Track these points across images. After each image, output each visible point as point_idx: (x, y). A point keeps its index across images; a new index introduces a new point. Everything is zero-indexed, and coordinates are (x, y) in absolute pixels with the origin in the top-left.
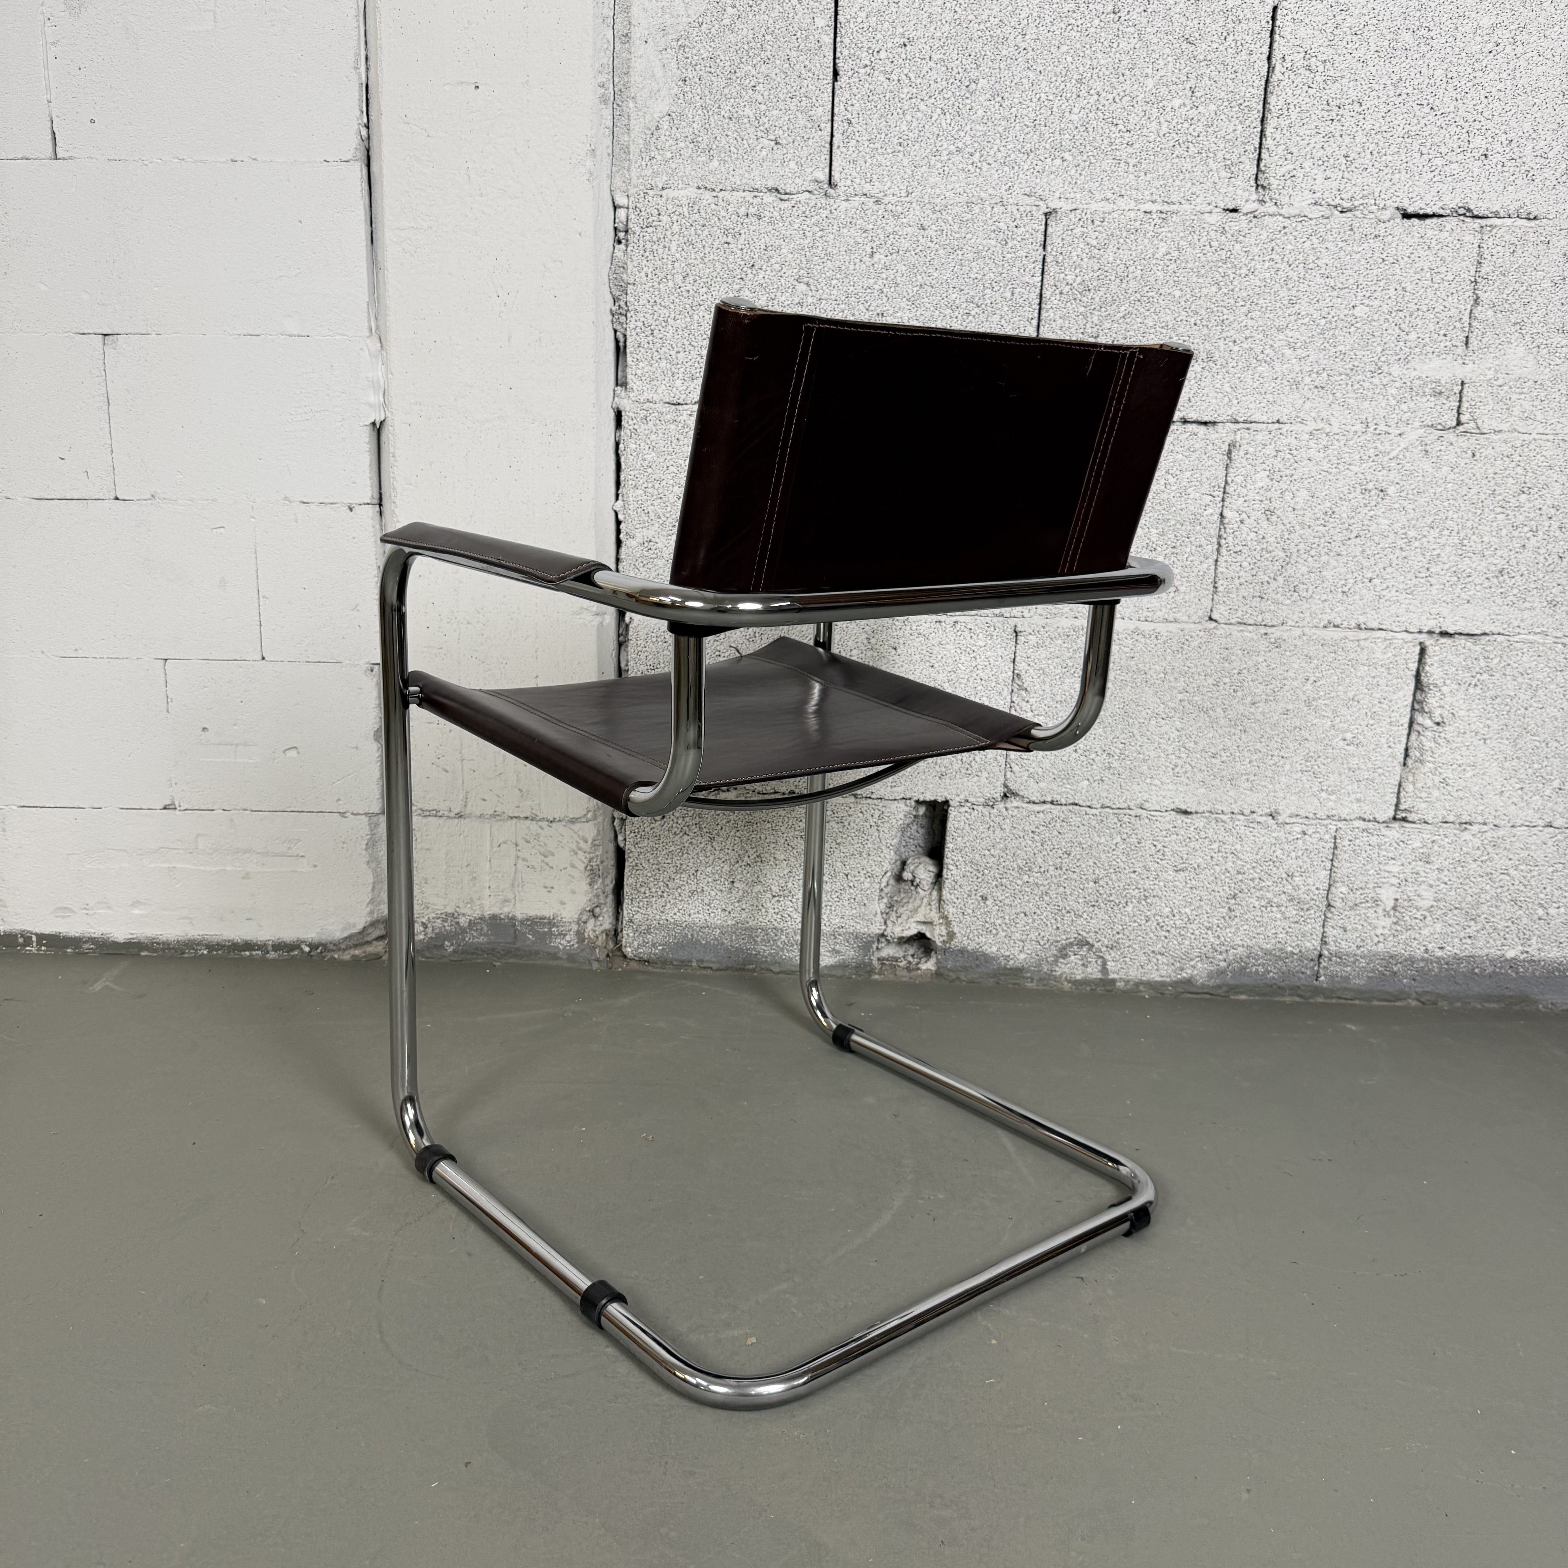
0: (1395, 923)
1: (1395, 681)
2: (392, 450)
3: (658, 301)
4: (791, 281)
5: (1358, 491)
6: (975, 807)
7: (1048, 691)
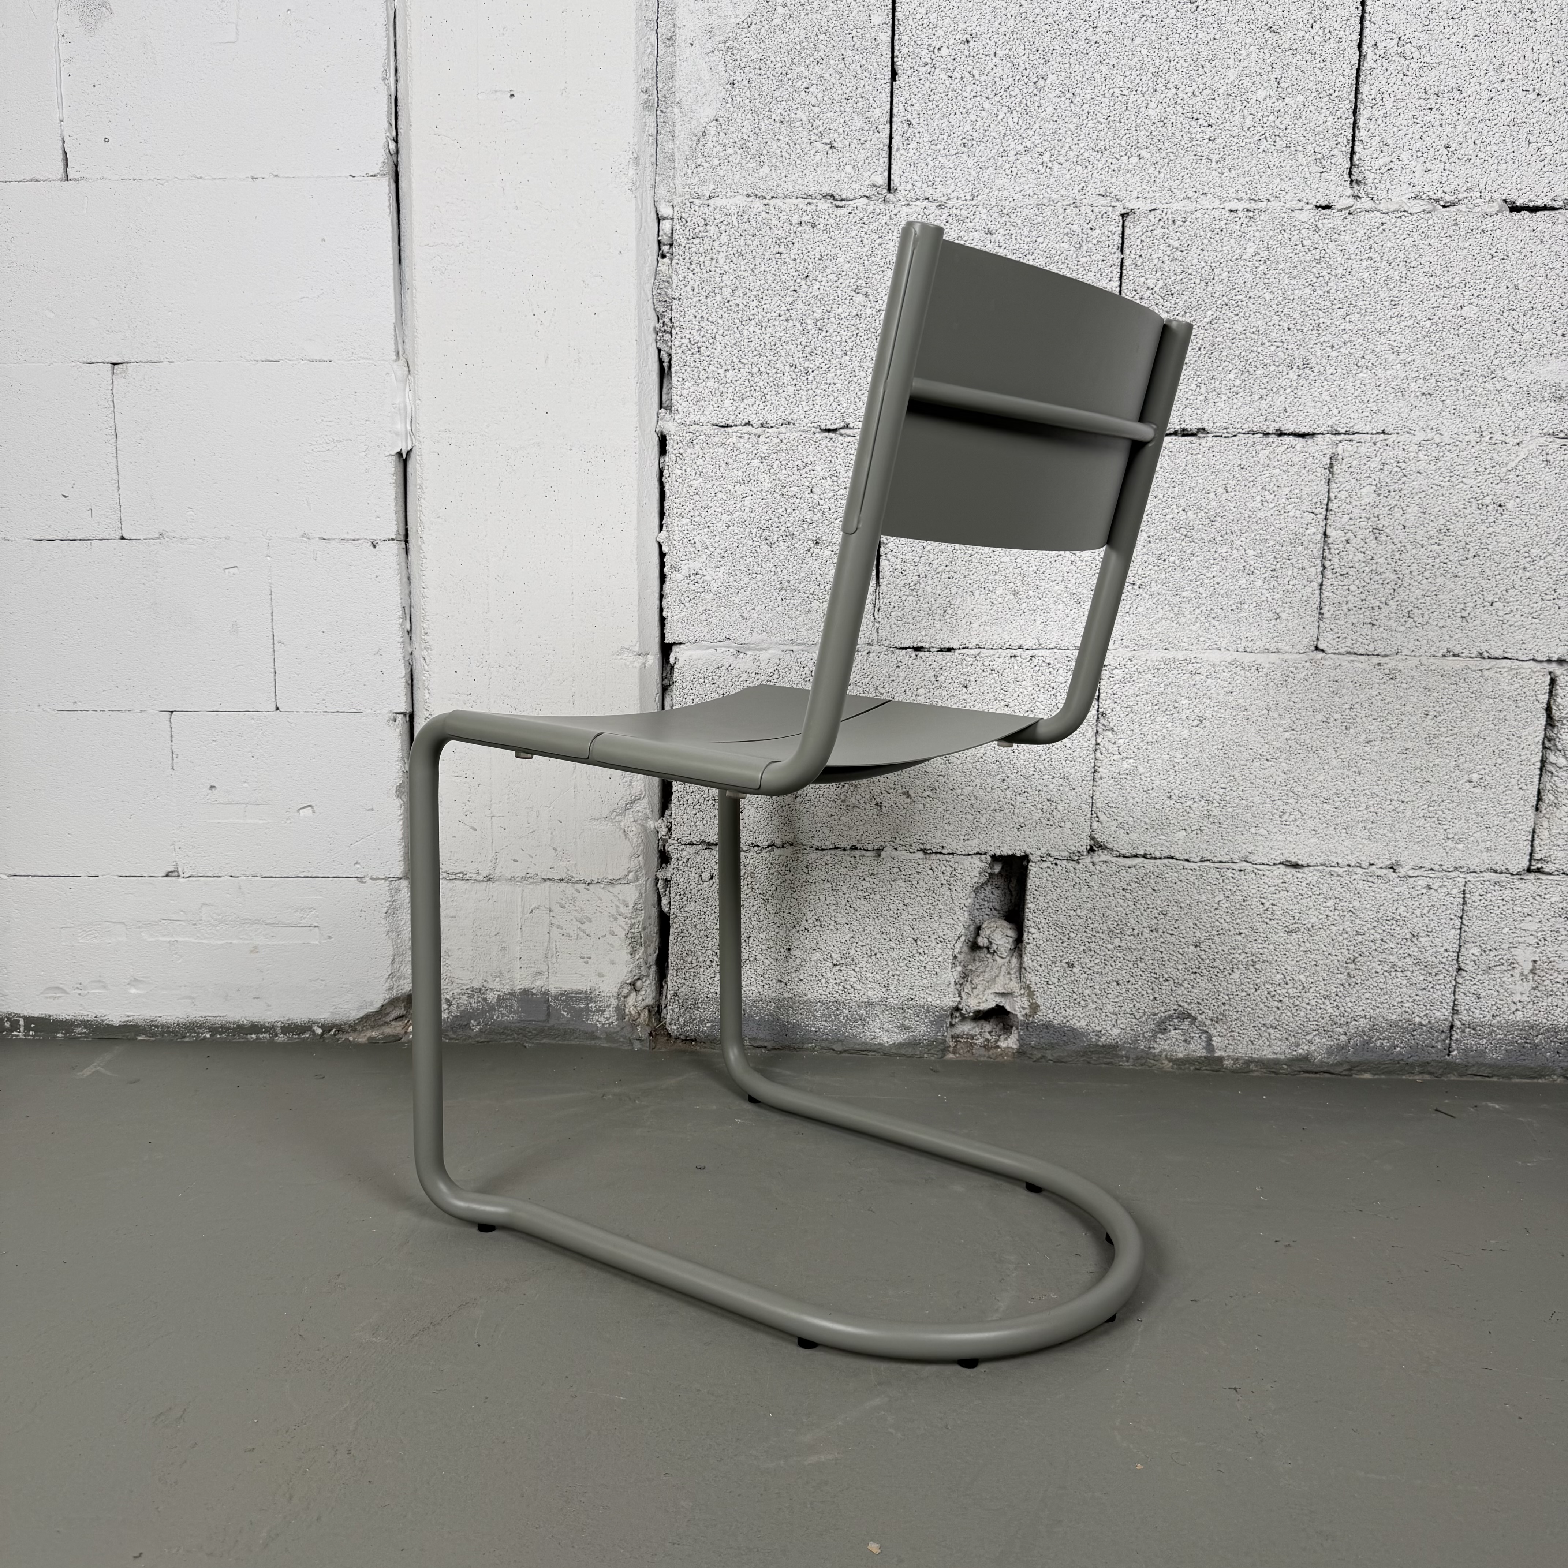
0: (1534, 989)
1: (1524, 715)
2: (419, 481)
3: (706, 317)
4: (848, 291)
5: (1474, 505)
6: (1058, 862)
7: (1137, 731)
